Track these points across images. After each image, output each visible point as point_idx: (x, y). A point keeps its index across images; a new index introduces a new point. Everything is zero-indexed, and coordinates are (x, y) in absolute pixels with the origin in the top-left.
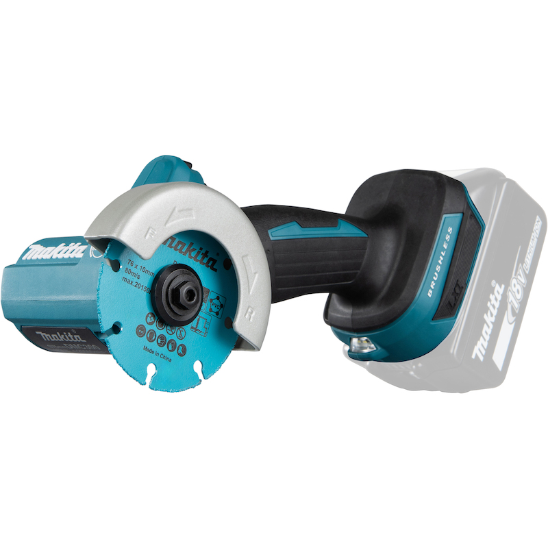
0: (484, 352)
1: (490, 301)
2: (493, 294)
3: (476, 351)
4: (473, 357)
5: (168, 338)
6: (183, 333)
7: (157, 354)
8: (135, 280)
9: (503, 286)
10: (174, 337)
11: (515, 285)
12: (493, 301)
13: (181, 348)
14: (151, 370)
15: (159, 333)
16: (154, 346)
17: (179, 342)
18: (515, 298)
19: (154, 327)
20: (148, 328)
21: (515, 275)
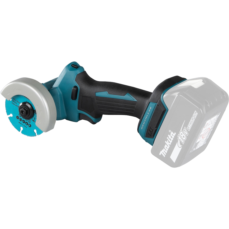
0: (165, 154)
1: (168, 137)
2: (170, 135)
3: (161, 153)
4: (160, 154)
5: (26, 121)
6: (30, 121)
7: (22, 125)
8: (15, 104)
9: (175, 133)
10: (27, 121)
11: (182, 134)
12: (170, 137)
13: (29, 125)
14: (22, 128)
15: (23, 119)
16: (21, 122)
17: (29, 123)
18: (182, 139)
19: (21, 117)
20: (20, 117)
21: (182, 130)
